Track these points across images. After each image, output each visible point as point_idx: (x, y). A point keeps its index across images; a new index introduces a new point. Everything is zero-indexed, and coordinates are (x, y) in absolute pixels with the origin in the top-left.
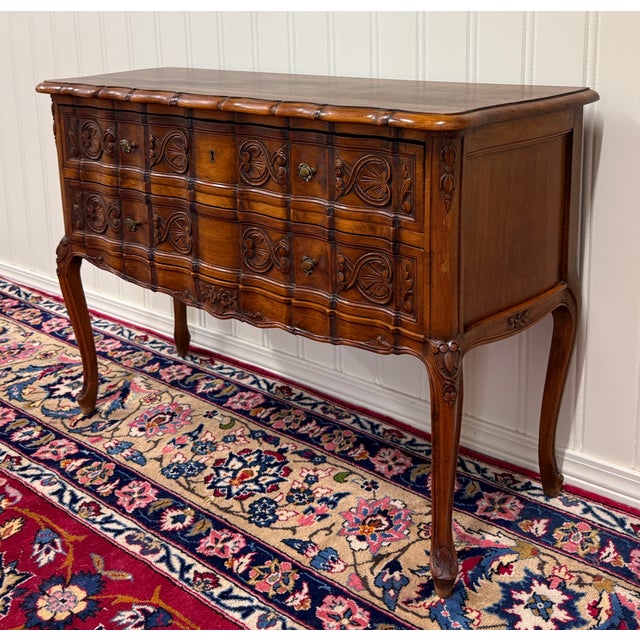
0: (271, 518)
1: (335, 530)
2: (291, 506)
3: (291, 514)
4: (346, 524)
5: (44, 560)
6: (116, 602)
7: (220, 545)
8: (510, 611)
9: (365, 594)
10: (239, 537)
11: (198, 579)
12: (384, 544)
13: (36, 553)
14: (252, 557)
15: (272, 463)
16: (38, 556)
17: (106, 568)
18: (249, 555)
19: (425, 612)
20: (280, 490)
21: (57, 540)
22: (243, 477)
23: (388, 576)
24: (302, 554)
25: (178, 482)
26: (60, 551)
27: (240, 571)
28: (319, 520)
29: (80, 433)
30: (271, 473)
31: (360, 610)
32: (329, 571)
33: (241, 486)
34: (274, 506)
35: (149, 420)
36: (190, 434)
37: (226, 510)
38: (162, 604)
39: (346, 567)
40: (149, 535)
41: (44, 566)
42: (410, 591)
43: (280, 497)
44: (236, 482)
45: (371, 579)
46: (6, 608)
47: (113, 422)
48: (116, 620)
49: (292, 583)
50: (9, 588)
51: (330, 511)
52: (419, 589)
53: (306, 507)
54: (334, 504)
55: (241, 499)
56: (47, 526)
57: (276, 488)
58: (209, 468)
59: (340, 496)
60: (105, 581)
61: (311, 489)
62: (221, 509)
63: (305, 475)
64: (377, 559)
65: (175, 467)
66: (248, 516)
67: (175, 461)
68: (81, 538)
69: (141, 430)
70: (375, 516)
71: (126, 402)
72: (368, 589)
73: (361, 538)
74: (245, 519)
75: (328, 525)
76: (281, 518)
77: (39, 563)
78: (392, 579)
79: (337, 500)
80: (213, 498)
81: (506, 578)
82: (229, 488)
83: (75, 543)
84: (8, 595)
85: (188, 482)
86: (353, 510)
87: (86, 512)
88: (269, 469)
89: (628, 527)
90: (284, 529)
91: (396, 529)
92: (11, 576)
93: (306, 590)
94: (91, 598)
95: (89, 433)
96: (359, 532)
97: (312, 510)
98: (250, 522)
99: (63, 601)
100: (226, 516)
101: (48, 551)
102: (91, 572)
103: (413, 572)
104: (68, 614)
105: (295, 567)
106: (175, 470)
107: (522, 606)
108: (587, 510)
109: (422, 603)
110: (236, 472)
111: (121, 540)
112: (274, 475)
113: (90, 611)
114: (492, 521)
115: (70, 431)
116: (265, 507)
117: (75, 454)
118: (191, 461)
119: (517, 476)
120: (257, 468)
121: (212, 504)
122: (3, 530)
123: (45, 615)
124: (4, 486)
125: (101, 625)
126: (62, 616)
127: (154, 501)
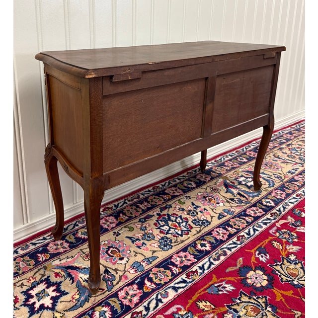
0: (205, 221)
5: (230, 288)
6: (256, 262)
7: (221, 234)
13: (225, 292)
16: (227, 291)
18: (227, 228)
21: (216, 285)
22: (175, 226)
24: (226, 216)
25: (175, 246)
26: (224, 283)
27: (235, 230)
29: (113, 286)
30: (175, 219)
33: (183, 227)
37: (199, 232)
39: (232, 208)
40: (214, 254)
41: (235, 287)
44: (179, 228)
46: (263, 297)
48: (264, 261)
50: (250, 298)
55: (192, 228)
56: (205, 290)
68: (214, 276)
73: (218, 204)
74: (205, 227)
75: (211, 209)
77: (233, 290)
80: (189, 235)
82: (182, 230)
83: (218, 278)
84: (255, 298)
87: (194, 277)
88: (172, 219)
91: (213, 196)
92: (242, 299)
93: (244, 217)
94: (253, 269)
95: (115, 283)
99: (256, 278)
100: (203, 232)
101: (225, 287)
102: (238, 271)
104: (264, 275)
105: (233, 218)
106: (165, 246)
111: (217, 263)
113: (261, 269)
115: (109, 291)
116: (198, 222)
120: (170, 223)
121: (194, 235)
122: (206, 309)
123: (265, 283)
124: (164, 316)
125: (268, 265)
126: (265, 277)
127: (189, 253)
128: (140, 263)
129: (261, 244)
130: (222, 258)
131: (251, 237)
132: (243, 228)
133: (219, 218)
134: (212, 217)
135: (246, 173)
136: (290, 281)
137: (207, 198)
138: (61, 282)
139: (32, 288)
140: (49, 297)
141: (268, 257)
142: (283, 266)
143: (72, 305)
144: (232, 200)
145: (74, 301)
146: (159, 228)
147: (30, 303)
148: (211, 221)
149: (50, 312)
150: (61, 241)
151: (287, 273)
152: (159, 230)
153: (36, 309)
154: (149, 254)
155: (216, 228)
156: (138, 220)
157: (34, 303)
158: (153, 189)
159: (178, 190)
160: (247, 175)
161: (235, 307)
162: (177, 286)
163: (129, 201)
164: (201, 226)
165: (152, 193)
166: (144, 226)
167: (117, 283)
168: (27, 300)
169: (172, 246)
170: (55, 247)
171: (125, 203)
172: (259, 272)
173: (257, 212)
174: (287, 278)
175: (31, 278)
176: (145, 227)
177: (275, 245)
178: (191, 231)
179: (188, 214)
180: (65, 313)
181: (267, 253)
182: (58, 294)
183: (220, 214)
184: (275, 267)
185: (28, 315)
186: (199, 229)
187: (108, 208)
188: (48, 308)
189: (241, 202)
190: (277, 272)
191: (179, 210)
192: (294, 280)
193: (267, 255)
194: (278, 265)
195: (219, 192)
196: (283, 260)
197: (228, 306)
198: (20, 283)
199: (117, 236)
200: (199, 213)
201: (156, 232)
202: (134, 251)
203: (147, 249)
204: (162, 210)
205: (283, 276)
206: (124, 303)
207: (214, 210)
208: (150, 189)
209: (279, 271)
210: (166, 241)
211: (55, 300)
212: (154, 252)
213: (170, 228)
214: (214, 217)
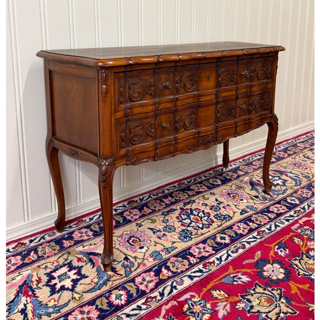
0: (227, 216)
5: (245, 279)
6: (274, 256)
7: (242, 229)
13: (240, 283)
14: (250, 222)
16: (242, 282)
17: (253, 258)
20: (210, 212)
21: (232, 276)
22: (197, 220)
24: (248, 212)
25: (195, 238)
26: (240, 274)
27: (257, 225)
29: (131, 272)
31: (275, 206)
37: (219, 226)
38: (275, 243)
40: (233, 247)
41: (250, 278)
44: (200, 222)
46: (278, 289)
48: (283, 256)
50: (265, 290)
55: (213, 222)
56: (221, 279)
60: (261, 259)
68: (231, 267)
69: (141, 248)
77: (248, 281)
80: (209, 229)
82: (204, 224)
83: (234, 269)
84: (269, 289)
85: (195, 235)
87: (211, 267)
92: (256, 290)
93: (266, 214)
94: (271, 262)
95: (133, 269)
99: (273, 271)
101: (240, 278)
102: (256, 265)
104: (281, 269)
111: (234, 255)
113: (279, 262)
121: (215, 229)
122: (220, 297)
123: (281, 276)
124: (177, 302)
125: (286, 259)
126: (282, 271)
127: (208, 245)
128: (159, 252)
129: (281, 239)
130: (241, 251)
131: (271, 232)
132: (265, 224)
133: (241, 214)
134: (234, 213)
135: (273, 172)
136: (307, 275)
137: (231, 195)
138: (82, 267)
139: (55, 271)
140: (70, 279)
141: (287, 252)
142: (301, 260)
143: (90, 288)
144: (257, 197)
145: (93, 284)
146: (181, 221)
147: (52, 284)
148: (233, 216)
149: (70, 293)
150: (86, 230)
151: (305, 268)
152: (181, 223)
153: (57, 290)
154: (168, 245)
155: (238, 223)
156: (161, 213)
157: (56, 284)
158: (179, 185)
159: (203, 187)
160: (274, 174)
161: (249, 297)
162: (193, 274)
163: (154, 195)
164: (223, 220)
165: (176, 189)
166: (166, 219)
167: (135, 270)
168: (49, 281)
169: (192, 238)
170: (79, 235)
171: (150, 197)
172: (277, 266)
173: (280, 209)
174: (305, 273)
175: (55, 262)
176: (168, 220)
177: (296, 241)
178: (212, 225)
179: (211, 209)
180: (84, 294)
181: (287, 248)
182: (78, 277)
183: (242, 210)
184: (293, 261)
185: (49, 294)
186: (220, 223)
187: (134, 201)
188: (68, 289)
189: (265, 199)
190: (295, 266)
191: (202, 205)
192: (312, 275)
193: (287, 250)
194: (297, 259)
195: (244, 190)
196: (302, 255)
197: (241, 296)
198: (44, 266)
199: (139, 227)
200: (222, 209)
201: (177, 224)
202: (154, 241)
203: (167, 240)
204: (185, 204)
205: (300, 270)
206: (140, 288)
207: (237, 207)
208: (176, 184)
209: (297, 266)
210: (186, 233)
211: (75, 282)
212: (174, 243)
213: (192, 221)
214: (236, 213)
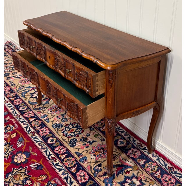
0: (74, 145)
1: (89, 152)
2: (80, 142)
3: (80, 144)
4: (92, 150)
5: (19, 146)
6: (32, 161)
7: (60, 150)
8: (124, 184)
9: (90, 171)
10: (65, 149)
11: (52, 159)
12: (100, 158)
13: (17, 144)
14: (66, 155)
15: (80, 128)
16: (18, 144)
17: (32, 151)
18: (66, 154)
19: (102, 180)
20: (79, 137)
21: (23, 141)
22: (72, 131)
23: (97, 168)
24: (79, 157)
25: (55, 130)
26: (23, 144)
27: (62, 159)
28: (86, 148)
29: (36, 110)
30: (79, 131)
31: (87, 176)
32: (83, 163)
33: (70, 134)
34: (76, 141)
35: (54, 109)
36: (62, 115)
37: (64, 140)
38: (42, 164)
39: (88, 163)
40: (44, 144)
41: (18, 148)
42: (101, 173)
43: (78, 139)
44: (69, 132)
45: (93, 167)
46: (8, 157)
47: (45, 108)
48: (30, 165)
49: (73, 164)
50: (10, 152)
51: (89, 146)
52: (103, 173)
53: (84, 143)
54: (91, 144)
55: (69, 138)
56: (22, 137)
57: (78, 136)
58: (64, 127)
59: (94, 141)
60: (31, 155)
61: (87, 138)
62: (63, 140)
63: (87, 133)
64: (96, 162)
65: (56, 125)
66: (69, 143)
67: (56, 123)
69: (51, 111)
70: (100, 149)
71: (50, 102)
72: (91, 170)
73: (94, 155)
74: (68, 144)
75: (87, 150)
76: (77, 145)
77: (17, 147)
78: (98, 169)
79: (93, 143)
80: (62, 136)
81: (127, 175)
82: (67, 133)
83: (27, 143)
84: (9, 154)
85: (57, 130)
86: (96, 147)
87: (31, 134)
88: (79, 130)
89: (167, 167)
90: (76, 149)
91: (104, 155)
92: (11, 149)
93: (76, 167)
94: (27, 158)
95: (38, 110)
96: (94, 153)
97: (85, 144)
98: (69, 145)
99: (20, 158)
100: (64, 142)
101: (20, 144)
102: (28, 151)
103: (104, 168)
104: (21, 162)
105: (76, 160)
106: (55, 126)
107: (128, 184)
108: (158, 159)
109: (103, 177)
110: (70, 129)
111: (37, 144)
112: (79, 132)
113: (26, 162)
114: (130, 157)
115: (34, 109)
116: (74, 141)
117: (33, 116)
118: (60, 123)
119: (143, 145)
120: (75, 129)
121: (61, 138)
122: (12, 136)
123: (16, 161)
124: (15, 123)
125: (27, 166)
126: (19, 162)
127: (48, 134)
128: (46, 117)
129: (45, 167)
130: (40, 147)
136: (12, 173)
141: (33, 168)
142: (24, 174)
144: (99, 165)
145: (33, 101)
146: (71, 124)
148: (74, 148)
151: (18, 174)
154: (51, 120)
161: (8, 145)
169: (55, 128)
172: (24, 160)
174: (14, 172)
178: (65, 137)
179: (83, 138)
181: (37, 170)
183: (82, 154)
184: (25, 169)
190: (20, 169)
192: (12, 175)
193: (35, 169)
194: (26, 172)
196: (29, 176)
197: (9, 143)
201: (68, 123)
202: (55, 115)
203: (55, 119)
205: (16, 171)
209: (21, 170)
210: (60, 126)
212: (53, 122)
214: (77, 150)
